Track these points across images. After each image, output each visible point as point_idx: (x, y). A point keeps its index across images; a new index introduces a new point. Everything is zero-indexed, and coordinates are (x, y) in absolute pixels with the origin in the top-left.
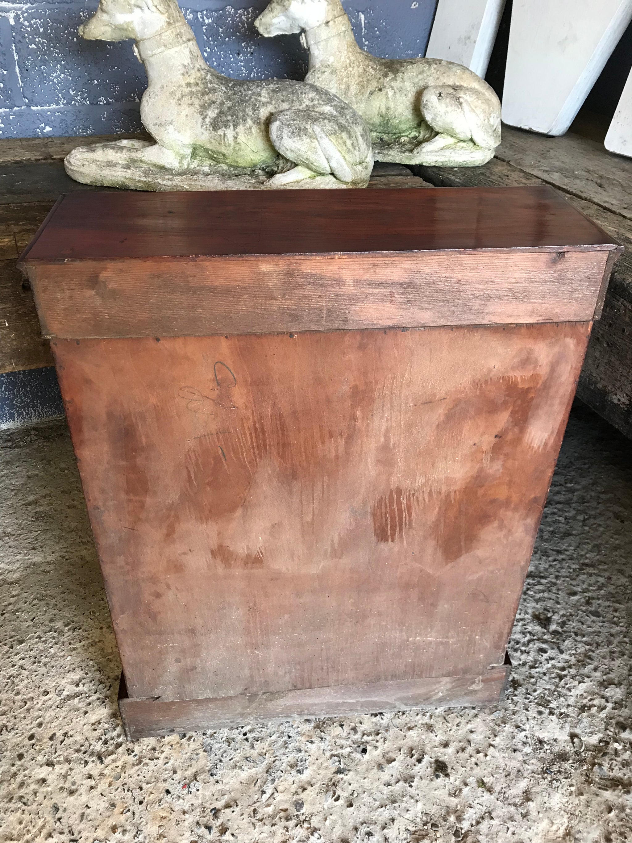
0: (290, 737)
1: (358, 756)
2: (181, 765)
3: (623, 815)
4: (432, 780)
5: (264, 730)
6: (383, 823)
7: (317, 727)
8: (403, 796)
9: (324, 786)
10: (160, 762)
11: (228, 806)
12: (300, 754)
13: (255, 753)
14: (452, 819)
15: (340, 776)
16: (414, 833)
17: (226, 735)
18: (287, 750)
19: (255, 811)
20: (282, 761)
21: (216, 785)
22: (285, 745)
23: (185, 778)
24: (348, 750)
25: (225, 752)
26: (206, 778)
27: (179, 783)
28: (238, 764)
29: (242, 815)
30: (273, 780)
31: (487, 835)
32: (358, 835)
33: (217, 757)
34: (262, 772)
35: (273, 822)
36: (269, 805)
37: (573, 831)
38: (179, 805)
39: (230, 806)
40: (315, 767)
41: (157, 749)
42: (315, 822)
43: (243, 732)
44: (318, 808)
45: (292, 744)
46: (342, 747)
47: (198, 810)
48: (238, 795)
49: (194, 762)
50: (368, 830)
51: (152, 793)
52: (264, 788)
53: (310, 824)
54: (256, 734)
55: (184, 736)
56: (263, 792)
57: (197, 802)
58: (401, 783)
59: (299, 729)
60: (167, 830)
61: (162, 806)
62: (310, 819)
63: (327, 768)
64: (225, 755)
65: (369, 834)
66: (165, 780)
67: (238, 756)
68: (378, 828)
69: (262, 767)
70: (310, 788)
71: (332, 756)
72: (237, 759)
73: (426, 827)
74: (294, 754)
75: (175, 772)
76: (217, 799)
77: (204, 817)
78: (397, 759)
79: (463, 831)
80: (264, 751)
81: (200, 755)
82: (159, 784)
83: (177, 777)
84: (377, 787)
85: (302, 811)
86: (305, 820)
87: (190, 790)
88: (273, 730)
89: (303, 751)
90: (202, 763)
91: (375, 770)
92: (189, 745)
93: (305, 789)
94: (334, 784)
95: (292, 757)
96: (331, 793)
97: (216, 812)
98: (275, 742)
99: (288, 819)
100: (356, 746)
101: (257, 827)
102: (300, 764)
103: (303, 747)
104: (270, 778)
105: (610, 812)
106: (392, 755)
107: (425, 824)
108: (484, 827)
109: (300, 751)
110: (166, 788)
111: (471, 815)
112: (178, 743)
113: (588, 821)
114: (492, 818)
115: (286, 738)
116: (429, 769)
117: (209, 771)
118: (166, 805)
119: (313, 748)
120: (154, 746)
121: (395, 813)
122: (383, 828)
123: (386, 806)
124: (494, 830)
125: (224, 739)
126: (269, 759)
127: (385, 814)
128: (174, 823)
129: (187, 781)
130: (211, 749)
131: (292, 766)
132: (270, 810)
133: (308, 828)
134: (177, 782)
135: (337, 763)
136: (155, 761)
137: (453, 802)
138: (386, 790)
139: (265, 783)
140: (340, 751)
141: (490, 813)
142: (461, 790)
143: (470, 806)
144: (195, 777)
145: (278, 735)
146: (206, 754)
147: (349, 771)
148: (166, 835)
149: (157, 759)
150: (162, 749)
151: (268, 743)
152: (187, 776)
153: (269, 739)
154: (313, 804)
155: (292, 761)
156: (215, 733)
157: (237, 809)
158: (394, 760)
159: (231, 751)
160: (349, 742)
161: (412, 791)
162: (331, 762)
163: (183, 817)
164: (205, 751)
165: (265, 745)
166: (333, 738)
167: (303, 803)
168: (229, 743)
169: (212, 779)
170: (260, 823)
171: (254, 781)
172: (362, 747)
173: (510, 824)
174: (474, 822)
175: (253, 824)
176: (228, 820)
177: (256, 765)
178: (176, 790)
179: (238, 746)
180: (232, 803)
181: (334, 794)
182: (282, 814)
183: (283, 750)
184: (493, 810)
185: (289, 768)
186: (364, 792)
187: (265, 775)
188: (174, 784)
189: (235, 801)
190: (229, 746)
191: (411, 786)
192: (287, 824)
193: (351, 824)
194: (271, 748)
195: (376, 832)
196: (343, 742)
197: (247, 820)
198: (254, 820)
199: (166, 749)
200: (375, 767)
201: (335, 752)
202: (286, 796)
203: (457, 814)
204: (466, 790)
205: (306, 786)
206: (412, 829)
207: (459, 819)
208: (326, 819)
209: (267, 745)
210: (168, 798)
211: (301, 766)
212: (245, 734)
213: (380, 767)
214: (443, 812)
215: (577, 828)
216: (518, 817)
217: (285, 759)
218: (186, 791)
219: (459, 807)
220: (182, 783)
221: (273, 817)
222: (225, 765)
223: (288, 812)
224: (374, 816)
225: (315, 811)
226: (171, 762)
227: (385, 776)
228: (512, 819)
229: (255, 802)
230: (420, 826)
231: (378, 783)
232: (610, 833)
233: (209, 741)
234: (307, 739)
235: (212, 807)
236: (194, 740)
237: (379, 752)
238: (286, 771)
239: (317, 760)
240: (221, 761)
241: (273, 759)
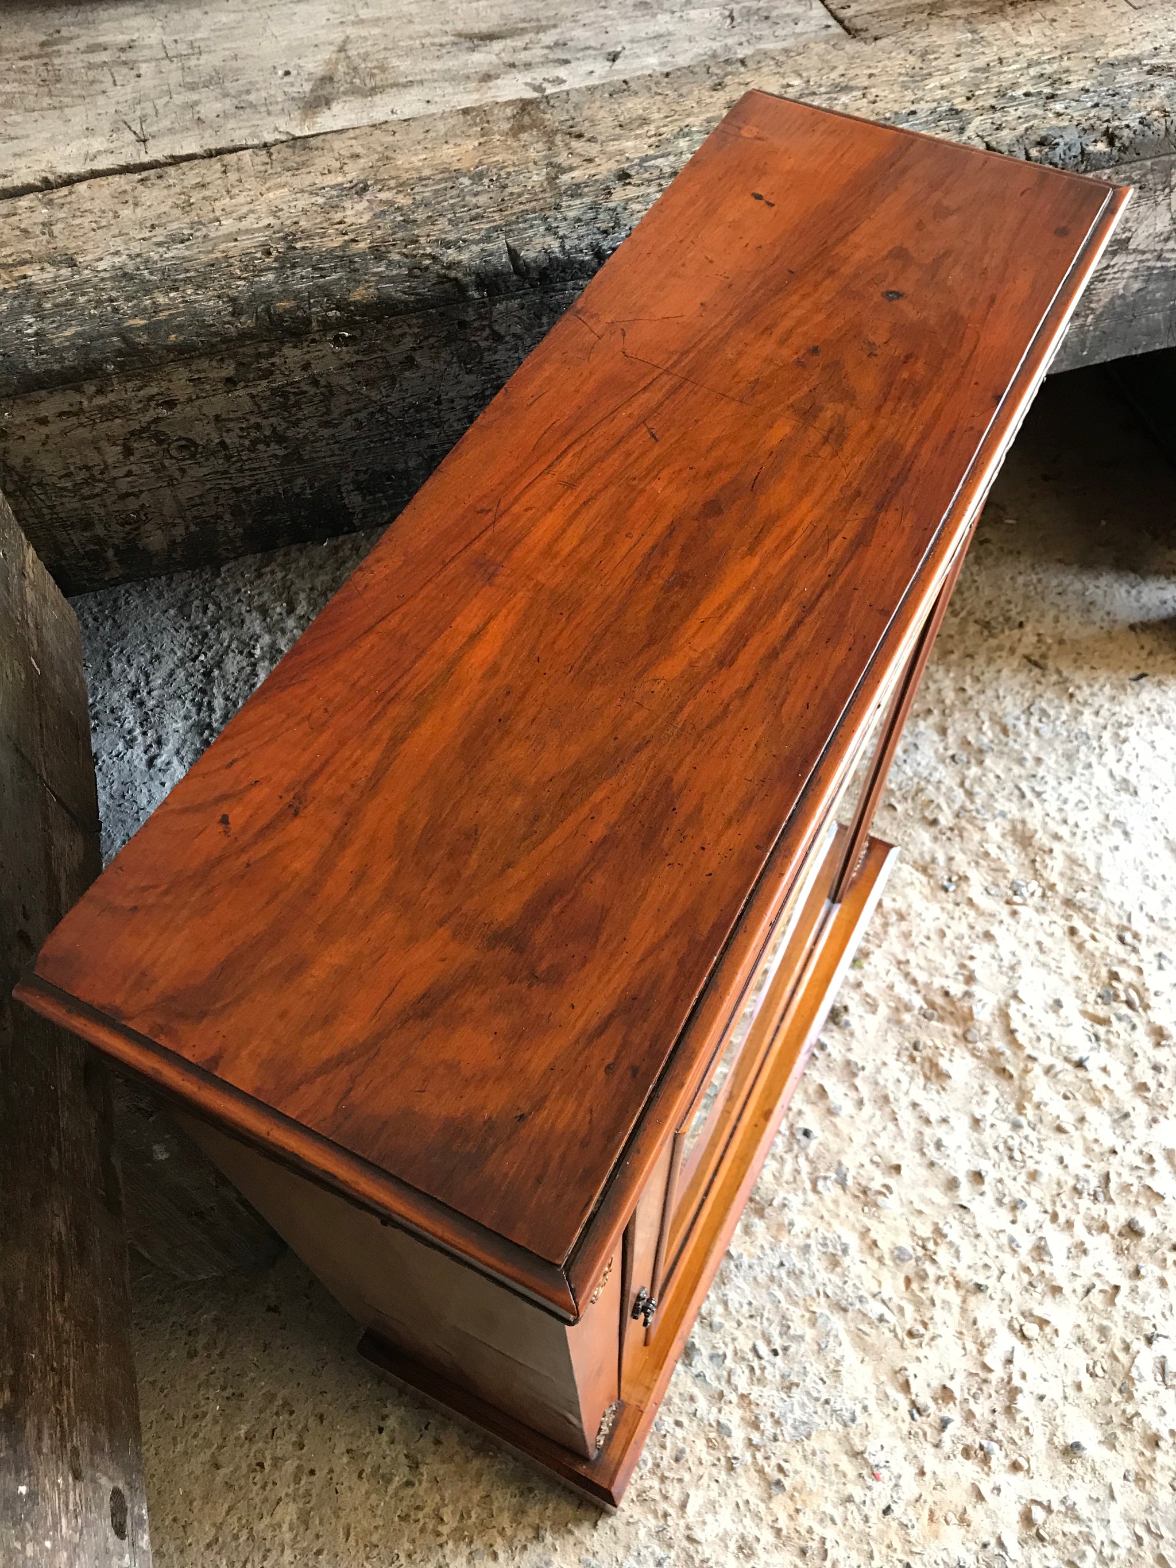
0: (782, 1264)
1: (813, 1147)
2: (834, 1488)
3: (898, 794)
4: (852, 1034)
5: (766, 1315)
6: (919, 1122)
7: (760, 1213)
8: (877, 1083)
9: (866, 1209)
10: (830, 1533)
11: (906, 1387)
12: (813, 1248)
13: (810, 1334)
14: (907, 1018)
15: (850, 1182)
16: (927, 1078)
17: (775, 1393)
18: (806, 1270)
19: (911, 1334)
20: (826, 1281)
21: (870, 1409)
22: (796, 1275)
23: (860, 1475)
24: (802, 1160)
25: (808, 1394)
26: (858, 1432)
27: (869, 1488)
28: (832, 1367)
29: (918, 1359)
30: (861, 1299)
31: (931, 975)
32: (941, 1162)
33: (820, 1410)
34: (846, 1320)
35: (928, 1302)
36: (901, 1310)
37: (920, 862)
38: (910, 1487)
39: (907, 1383)
40: (835, 1223)
41: (802, 1543)
42: (925, 1231)
43: (771, 1357)
44: (901, 1223)
45: (795, 1260)
46: (797, 1172)
47: (914, 1447)
48: (885, 1367)
49: (829, 1461)
50: (932, 1147)
51: (889, 1546)
52: (874, 1316)
53: (928, 1239)
54: (774, 1331)
55: (778, 1483)
56: (881, 1319)
57: (902, 1449)
58: (857, 1082)
59: (766, 1246)
60: (953, 1508)
61: (914, 1522)
62: (922, 1239)
63: (836, 1202)
64: (815, 1394)
65: (939, 1145)
66: (866, 1520)
67: (816, 1368)
68: (927, 1131)
69: (837, 1323)
70: (873, 1235)
71: (815, 1190)
72: (822, 1369)
73: (918, 1059)
74: (813, 1259)
75: (850, 1499)
76: (896, 1409)
77: (925, 1434)
78: (819, 1081)
79: (925, 1006)
80: (807, 1315)
81: (817, 1448)
82: (873, 1532)
83: (858, 1493)
84: (864, 1122)
85: (911, 1251)
86: (924, 1247)
87: (882, 1464)
88: (765, 1296)
89: (808, 1241)
90: (830, 1443)
91: (837, 1120)
92: (796, 1472)
93: (875, 1243)
94: (865, 1192)
95: (818, 1264)
96: (880, 1199)
97: (917, 1409)
98: (789, 1294)
99: (923, 1277)
100: (796, 1147)
101: (937, 1332)
102: (831, 1250)
103: (800, 1241)
104: (858, 1306)
105: (894, 808)
106: (811, 1089)
107: (913, 1059)
108: (922, 977)
109: (808, 1247)
110: (881, 1514)
111: (903, 989)
112: (792, 1497)
113: (906, 839)
114: (908, 962)
115: (783, 1272)
116: (835, 1034)
117: (845, 1425)
118: (911, 1511)
119: (803, 1223)
120: (797, 1552)
121: (905, 1102)
122: (928, 1122)
123: (894, 1112)
124: (923, 963)
125: (784, 1396)
126: (821, 1307)
127: (907, 1117)
128: (938, 1495)
129: (865, 1472)
130: (804, 1423)
131: (834, 1262)
132: (909, 1309)
133: (936, 1244)
134: (867, 1492)
135: (829, 1182)
136: (828, 1546)
137: (883, 1011)
138: (868, 1108)
139: (865, 1315)
140: (805, 1176)
141: (899, 963)
142: (867, 995)
143: (891, 987)
144: (857, 1455)
145: (776, 1287)
146: (814, 1433)
147: (840, 1164)
148: (960, 1509)
149: (823, 1540)
150: (803, 1532)
151: (792, 1308)
152: (856, 1473)
153: (784, 1305)
154: (897, 1231)
155: (825, 1263)
156: (772, 1415)
157: (912, 1368)
158: (821, 1087)
159: (808, 1380)
160: (789, 1157)
161: (870, 1068)
162: (825, 1193)
163: (929, 1475)
164: (808, 1437)
165: (796, 1314)
166: (779, 1185)
167: (899, 1249)
168: (792, 1384)
169: (861, 1418)
170: (930, 1326)
171: (859, 1337)
172: (800, 1136)
173: (916, 939)
174: (913, 988)
175: (933, 1339)
176: (929, 1385)
177: (833, 1332)
178: (881, 1493)
179: (797, 1367)
180: (901, 1379)
181: (880, 1193)
182: (915, 1286)
183: (806, 1280)
184: (895, 958)
185: (838, 1270)
186: (873, 1144)
187: (850, 1314)
188: (872, 1500)
189: (896, 1372)
190: (797, 1385)
191: (863, 1068)
192: (932, 1277)
193: (924, 1173)
194: (801, 1302)
195: (934, 1135)
196: (788, 1168)
197: (925, 1351)
198: (926, 1339)
199: (805, 1521)
200: (833, 1119)
201: (808, 1185)
202: (885, 1275)
203: (901, 1008)
204: (868, 987)
205: (869, 1241)
206: (921, 1081)
207: (908, 1008)
208: (920, 1212)
209: (796, 1310)
210: (897, 1510)
211: (835, 1247)
212: (775, 1353)
213: (831, 1112)
214: (895, 1029)
215: (916, 856)
216: (904, 926)
217: (823, 1276)
218: (884, 1473)
219: (892, 1004)
220: (870, 1481)
221: (918, 1304)
222: (834, 1393)
223: (912, 1276)
224: (909, 1134)
225: (907, 1230)
226: (830, 1509)
227: (847, 1107)
228: (907, 935)
229: (896, 1336)
230: (917, 1068)
231: (857, 1120)
232: (924, 818)
233: (788, 1429)
234: (785, 1233)
235: (908, 1418)
236: (786, 1461)
237: (807, 1109)
238: (844, 1275)
239: (822, 1217)
240: (827, 1402)
241: (822, 1298)
